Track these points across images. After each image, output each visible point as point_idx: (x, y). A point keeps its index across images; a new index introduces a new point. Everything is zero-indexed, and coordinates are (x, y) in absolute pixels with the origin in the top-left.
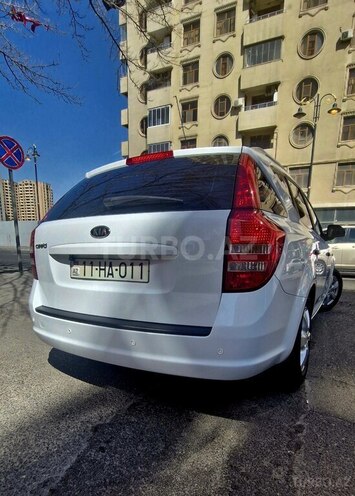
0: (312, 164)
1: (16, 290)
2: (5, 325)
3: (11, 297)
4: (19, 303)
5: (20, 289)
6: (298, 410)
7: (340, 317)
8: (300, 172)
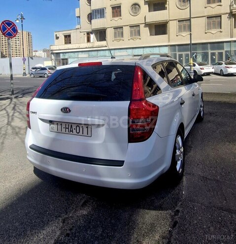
0: (190, 17)
1: (8, 115)
2: (3, 143)
3: (6, 121)
4: (11, 126)
5: (11, 114)
6: (177, 199)
7: (209, 125)
8: (185, 23)
